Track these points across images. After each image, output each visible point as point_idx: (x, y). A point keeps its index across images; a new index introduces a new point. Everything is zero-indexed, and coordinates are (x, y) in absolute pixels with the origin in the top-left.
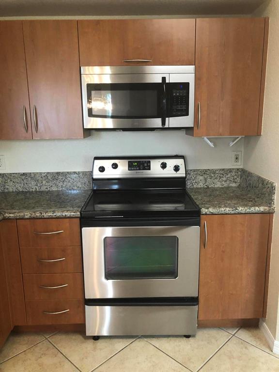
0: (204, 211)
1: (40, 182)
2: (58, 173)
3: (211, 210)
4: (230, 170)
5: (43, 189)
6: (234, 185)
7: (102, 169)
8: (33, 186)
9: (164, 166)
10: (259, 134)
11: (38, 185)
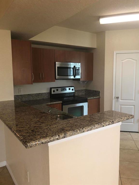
0: (88, 99)
1: (34, 97)
2: (39, 93)
3: (89, 98)
4: (83, 90)
5: (35, 99)
6: (84, 94)
7: (54, 91)
8: (31, 99)
9: (70, 89)
10: (92, 80)
11: (33, 98)
